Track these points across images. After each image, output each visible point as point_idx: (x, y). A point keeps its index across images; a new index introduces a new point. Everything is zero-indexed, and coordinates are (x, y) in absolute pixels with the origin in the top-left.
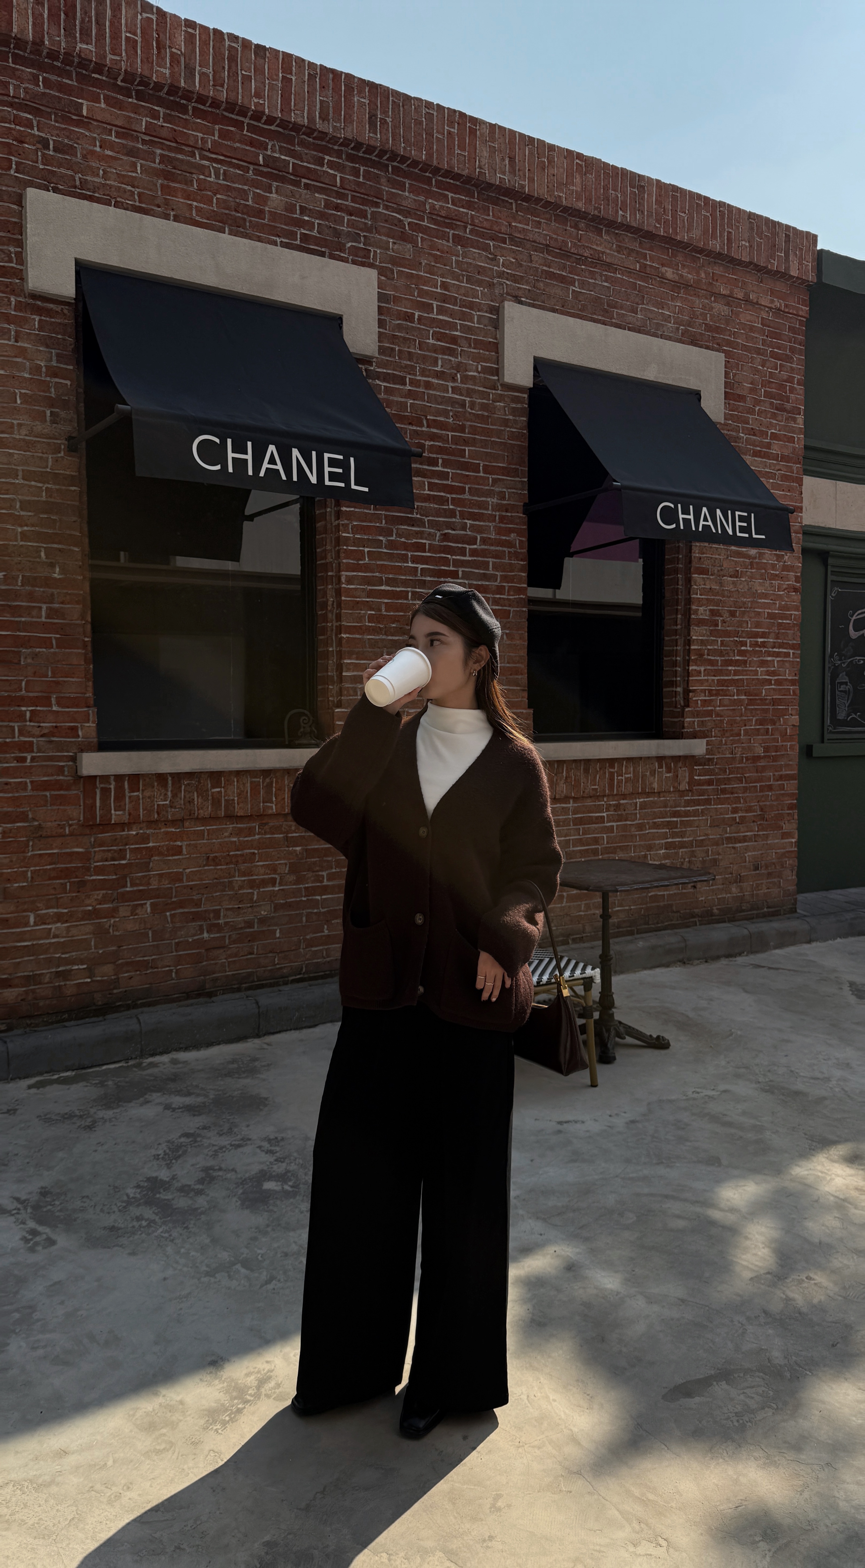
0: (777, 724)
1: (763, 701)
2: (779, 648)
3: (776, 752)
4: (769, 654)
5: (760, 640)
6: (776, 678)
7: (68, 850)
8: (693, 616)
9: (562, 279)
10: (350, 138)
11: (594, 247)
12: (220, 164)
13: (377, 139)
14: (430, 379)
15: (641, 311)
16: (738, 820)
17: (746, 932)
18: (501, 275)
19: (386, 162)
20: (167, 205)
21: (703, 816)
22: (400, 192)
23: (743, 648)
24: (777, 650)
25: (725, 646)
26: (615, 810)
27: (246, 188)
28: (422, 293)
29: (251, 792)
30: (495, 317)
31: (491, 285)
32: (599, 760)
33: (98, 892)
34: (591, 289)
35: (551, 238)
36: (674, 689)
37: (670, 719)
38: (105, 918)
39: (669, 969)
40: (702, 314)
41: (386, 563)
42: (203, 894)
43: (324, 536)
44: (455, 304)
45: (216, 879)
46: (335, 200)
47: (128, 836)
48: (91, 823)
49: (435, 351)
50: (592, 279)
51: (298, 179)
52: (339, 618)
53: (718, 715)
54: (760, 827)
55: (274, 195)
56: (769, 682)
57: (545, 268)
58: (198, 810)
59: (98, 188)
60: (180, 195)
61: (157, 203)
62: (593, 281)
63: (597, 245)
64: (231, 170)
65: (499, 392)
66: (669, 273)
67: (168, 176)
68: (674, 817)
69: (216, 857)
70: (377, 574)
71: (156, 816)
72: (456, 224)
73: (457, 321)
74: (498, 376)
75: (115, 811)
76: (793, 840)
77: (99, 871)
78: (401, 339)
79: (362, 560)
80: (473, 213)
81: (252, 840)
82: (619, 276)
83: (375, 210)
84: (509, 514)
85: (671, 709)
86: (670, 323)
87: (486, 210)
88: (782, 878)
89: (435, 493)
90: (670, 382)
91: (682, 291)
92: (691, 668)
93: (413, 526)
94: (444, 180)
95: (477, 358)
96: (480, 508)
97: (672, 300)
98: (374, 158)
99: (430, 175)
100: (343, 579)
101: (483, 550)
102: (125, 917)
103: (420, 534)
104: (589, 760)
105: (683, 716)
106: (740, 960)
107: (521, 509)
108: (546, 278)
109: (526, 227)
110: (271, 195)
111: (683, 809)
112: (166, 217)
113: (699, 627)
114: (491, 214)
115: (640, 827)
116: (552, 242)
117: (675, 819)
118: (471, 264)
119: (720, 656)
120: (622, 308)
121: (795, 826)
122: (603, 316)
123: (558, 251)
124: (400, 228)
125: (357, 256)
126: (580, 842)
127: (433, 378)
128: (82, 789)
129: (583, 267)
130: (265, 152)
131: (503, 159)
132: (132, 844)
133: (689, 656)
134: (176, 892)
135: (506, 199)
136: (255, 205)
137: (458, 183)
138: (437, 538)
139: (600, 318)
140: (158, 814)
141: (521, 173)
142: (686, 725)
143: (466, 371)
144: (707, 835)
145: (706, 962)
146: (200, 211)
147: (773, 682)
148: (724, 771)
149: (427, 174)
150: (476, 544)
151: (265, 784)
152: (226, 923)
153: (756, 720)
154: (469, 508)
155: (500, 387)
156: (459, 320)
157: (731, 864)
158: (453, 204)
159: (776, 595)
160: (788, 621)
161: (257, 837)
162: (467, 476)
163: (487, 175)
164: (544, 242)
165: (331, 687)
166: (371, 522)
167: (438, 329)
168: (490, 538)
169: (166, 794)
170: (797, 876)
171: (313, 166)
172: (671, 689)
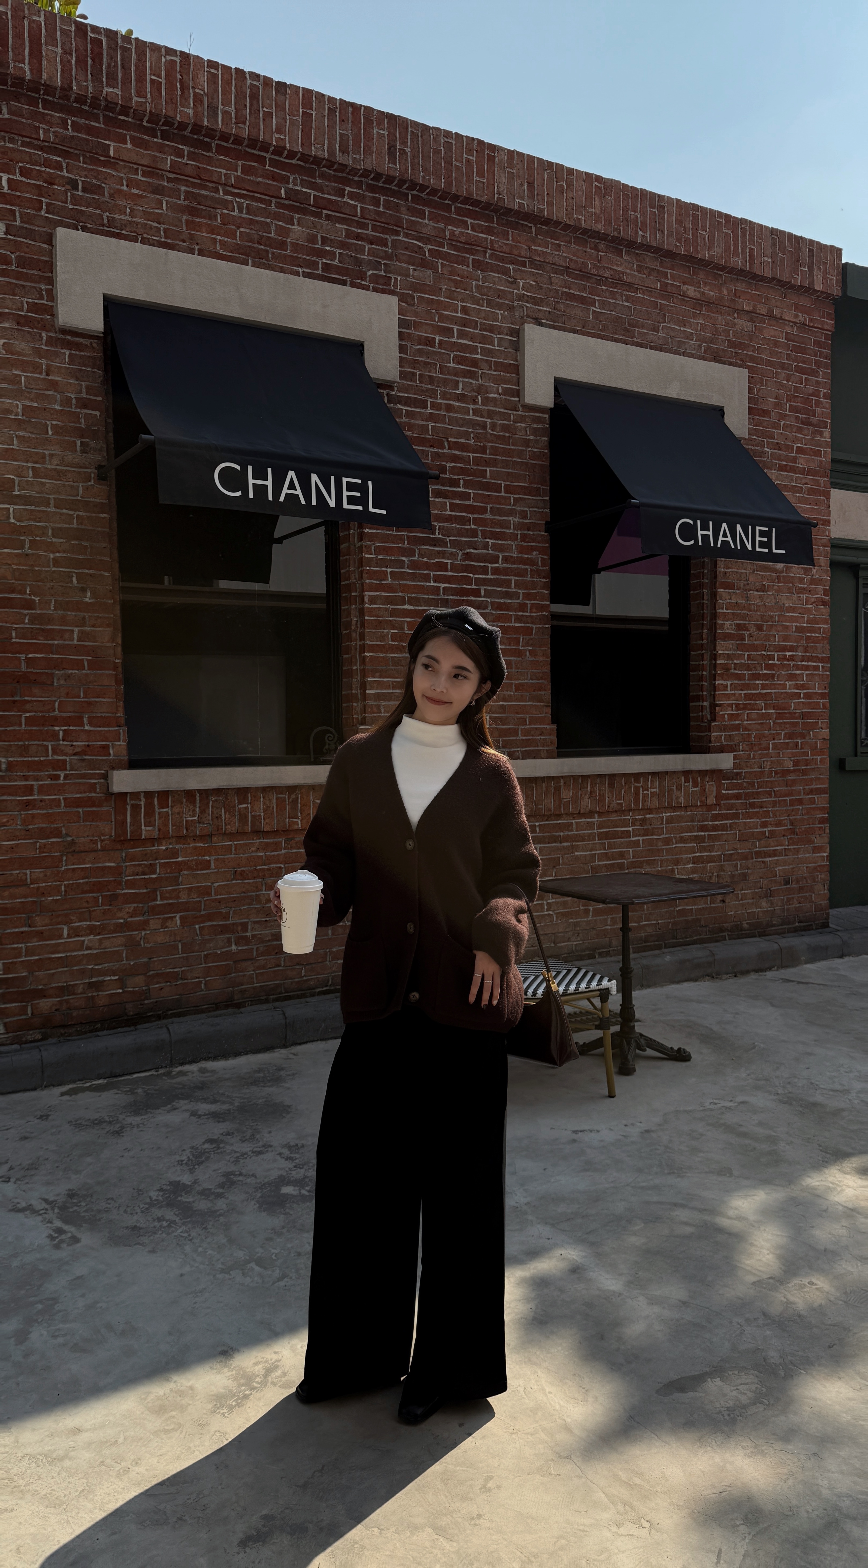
0: (807, 738)
1: (792, 715)
2: (808, 662)
3: (806, 766)
4: (798, 668)
5: (788, 654)
6: (805, 691)
7: (100, 865)
8: (719, 631)
9: (582, 300)
10: (370, 169)
11: (615, 267)
12: (243, 198)
13: (396, 169)
14: (451, 402)
15: (662, 329)
16: (767, 835)
17: (776, 946)
18: (521, 298)
19: (405, 191)
20: (191, 239)
21: (731, 830)
22: (420, 220)
23: (770, 662)
24: (806, 663)
25: (752, 660)
26: (641, 825)
27: (268, 220)
28: (442, 318)
29: (277, 808)
30: (515, 339)
31: (511, 308)
32: (624, 775)
33: (129, 905)
34: (612, 309)
35: (571, 260)
36: (701, 704)
37: (697, 734)
38: (137, 931)
39: (697, 983)
40: (724, 331)
41: (408, 583)
42: (231, 907)
43: (348, 557)
44: (475, 328)
45: (244, 892)
46: (356, 230)
47: (158, 851)
48: (122, 838)
49: (456, 375)
50: (612, 299)
51: (320, 210)
52: (362, 637)
53: (746, 729)
54: (791, 841)
55: (296, 227)
56: (798, 696)
57: (565, 290)
58: (226, 825)
59: (125, 226)
60: (204, 229)
61: (182, 237)
62: (614, 301)
63: (617, 265)
64: (254, 204)
65: (520, 413)
66: (691, 291)
67: (193, 211)
68: (702, 831)
69: (243, 871)
70: (400, 594)
71: (185, 831)
72: (475, 250)
73: (477, 345)
74: (519, 397)
75: (145, 826)
76: (825, 854)
77: (130, 884)
78: (422, 364)
79: (384, 580)
80: (493, 238)
81: (278, 855)
82: (640, 295)
83: (395, 238)
84: (531, 533)
85: (698, 723)
86: (692, 340)
87: (505, 235)
88: (814, 893)
89: (457, 514)
90: (692, 399)
91: (704, 309)
92: (717, 682)
93: (435, 546)
94: (463, 206)
95: (498, 380)
96: (502, 527)
97: (694, 318)
98: (393, 188)
99: (450, 202)
100: (366, 600)
101: (505, 568)
102: (155, 929)
103: (442, 554)
104: (614, 775)
105: (710, 731)
106: (769, 974)
107: (543, 528)
108: (566, 300)
109: (545, 250)
110: (293, 227)
111: (710, 823)
112: (191, 251)
113: (725, 641)
114: (511, 238)
115: (667, 841)
116: (571, 264)
117: (703, 834)
118: (491, 287)
119: (747, 670)
120: (643, 327)
121: (827, 840)
122: (624, 335)
123: (578, 273)
124: (420, 255)
125: (377, 284)
126: (606, 856)
127: (454, 401)
128: (113, 806)
129: (604, 287)
130: (287, 185)
131: (522, 185)
132: (162, 859)
133: (715, 670)
134: (205, 905)
135: (526, 223)
136: (277, 237)
137: (477, 209)
138: (459, 558)
139: (621, 337)
140: (187, 830)
141: (540, 197)
142: (712, 739)
143: (487, 393)
144: (736, 849)
145: (735, 976)
146: (224, 245)
147: (802, 696)
148: (752, 785)
149: (447, 202)
150: (497, 562)
151: (291, 800)
152: (254, 936)
153: (785, 734)
154: (491, 527)
155: (520, 408)
156: (480, 343)
157: (760, 878)
158: (472, 230)
159: (805, 608)
160: (817, 635)
161: (283, 851)
162: (489, 496)
163: (506, 200)
164: (564, 264)
165: (355, 705)
166: (393, 543)
167: (458, 353)
168: (512, 557)
169: (194, 810)
170: (829, 890)
171: (334, 198)
172: (697, 704)
